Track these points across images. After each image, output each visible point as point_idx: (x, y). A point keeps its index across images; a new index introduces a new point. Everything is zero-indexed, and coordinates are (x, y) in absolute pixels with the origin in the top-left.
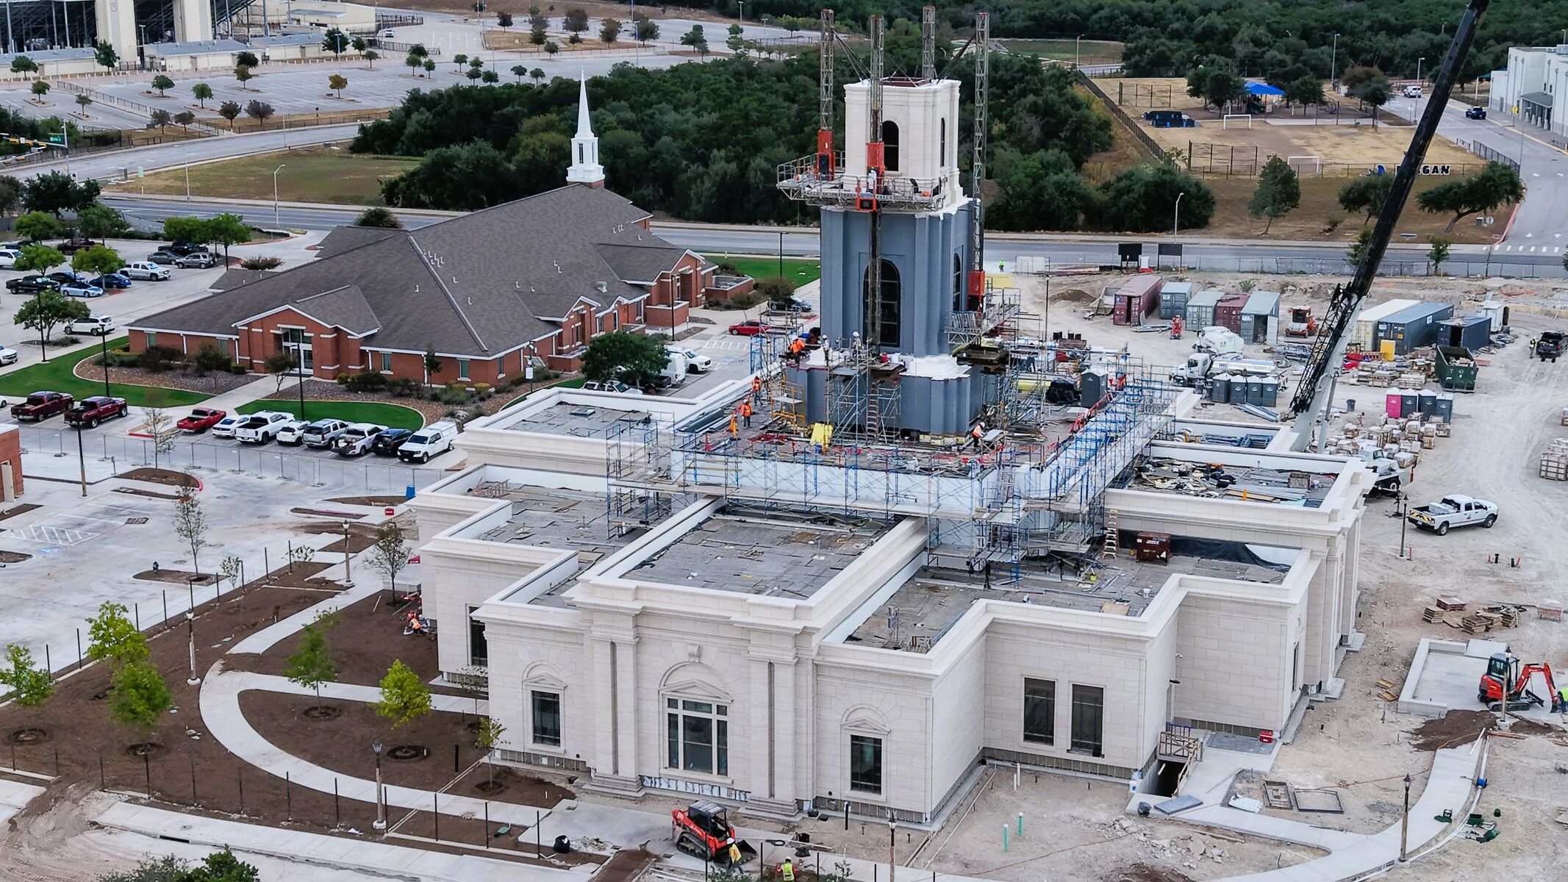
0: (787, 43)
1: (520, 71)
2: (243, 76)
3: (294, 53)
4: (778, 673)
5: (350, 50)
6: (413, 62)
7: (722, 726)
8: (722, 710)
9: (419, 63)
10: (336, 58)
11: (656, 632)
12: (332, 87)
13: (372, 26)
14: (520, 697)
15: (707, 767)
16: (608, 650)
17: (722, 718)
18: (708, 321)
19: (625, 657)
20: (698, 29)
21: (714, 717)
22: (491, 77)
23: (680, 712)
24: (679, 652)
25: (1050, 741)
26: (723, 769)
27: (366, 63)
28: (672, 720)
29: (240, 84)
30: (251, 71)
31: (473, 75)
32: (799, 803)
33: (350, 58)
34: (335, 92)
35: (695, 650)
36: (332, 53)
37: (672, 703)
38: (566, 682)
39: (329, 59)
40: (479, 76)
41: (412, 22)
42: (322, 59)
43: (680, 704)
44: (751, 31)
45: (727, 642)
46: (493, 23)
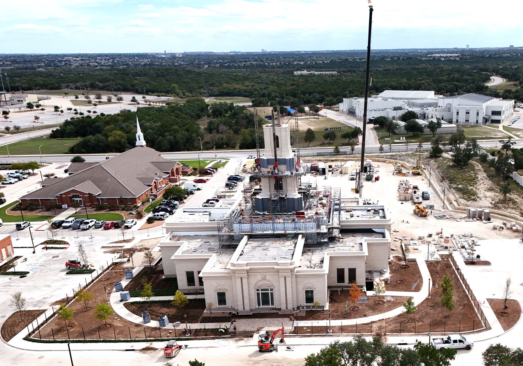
0: (158, 100)
1: (89, 112)
2: (6, 118)
3: (17, 110)
4: (287, 279)
5: (35, 108)
6: (56, 111)
7: (272, 294)
8: (271, 290)
9: (58, 111)
10: (31, 111)
11: (253, 273)
12: (35, 119)
13: (37, 100)
14: (214, 294)
15: (268, 304)
16: (240, 280)
17: (272, 292)
18: (185, 180)
19: (245, 281)
20: (134, 98)
21: (270, 292)
22: (81, 114)
23: (260, 292)
24: (259, 277)
25: (344, 282)
26: (273, 304)
27: (42, 111)
28: (258, 294)
29: (5, 120)
30: (8, 116)
31: (76, 113)
32: (294, 309)
33: (36, 110)
34: (36, 121)
35: (264, 276)
36: (29, 109)
37: (258, 290)
38: (228, 288)
39: (29, 111)
40: (78, 113)
41: (47, 99)
42: (27, 111)
43: (260, 290)
44: (148, 97)
45: (272, 273)
46: (73, 98)
